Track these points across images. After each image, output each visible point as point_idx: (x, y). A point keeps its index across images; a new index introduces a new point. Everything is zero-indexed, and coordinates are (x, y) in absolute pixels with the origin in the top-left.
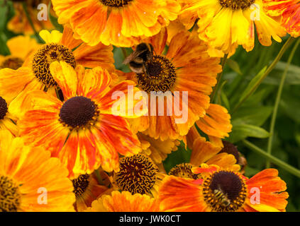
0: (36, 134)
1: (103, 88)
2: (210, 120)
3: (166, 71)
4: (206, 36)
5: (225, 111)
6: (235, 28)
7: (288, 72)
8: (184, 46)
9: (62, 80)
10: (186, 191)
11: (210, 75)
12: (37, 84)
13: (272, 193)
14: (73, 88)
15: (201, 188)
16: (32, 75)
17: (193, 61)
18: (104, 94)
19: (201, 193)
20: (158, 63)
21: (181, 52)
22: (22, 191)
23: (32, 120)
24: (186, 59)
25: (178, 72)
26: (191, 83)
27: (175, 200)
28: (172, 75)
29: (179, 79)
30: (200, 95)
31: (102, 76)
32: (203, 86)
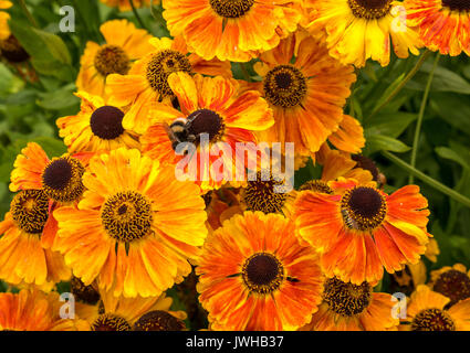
0: (159, 150)
1: (226, 99)
2: (342, 134)
3: (296, 83)
4: (337, 52)
5: (358, 123)
6: (369, 41)
7: (435, 76)
8: (314, 53)
9: (181, 92)
10: (323, 207)
11: (342, 85)
12: (151, 93)
13: (412, 211)
14: (194, 100)
15: (339, 204)
16: (145, 83)
17: (324, 70)
18: (227, 106)
19: (339, 210)
20: (287, 73)
21: (311, 60)
22: (154, 208)
23: (154, 136)
24: (316, 67)
25: (309, 83)
26: (322, 94)
27: (312, 216)
28: (302, 87)
29: (309, 91)
30: (333, 108)
31: (224, 86)
32: (336, 98)
